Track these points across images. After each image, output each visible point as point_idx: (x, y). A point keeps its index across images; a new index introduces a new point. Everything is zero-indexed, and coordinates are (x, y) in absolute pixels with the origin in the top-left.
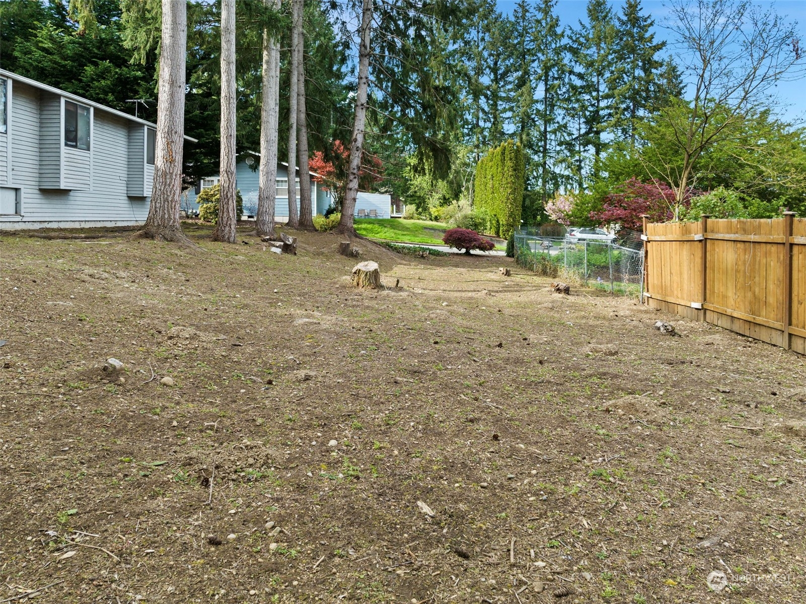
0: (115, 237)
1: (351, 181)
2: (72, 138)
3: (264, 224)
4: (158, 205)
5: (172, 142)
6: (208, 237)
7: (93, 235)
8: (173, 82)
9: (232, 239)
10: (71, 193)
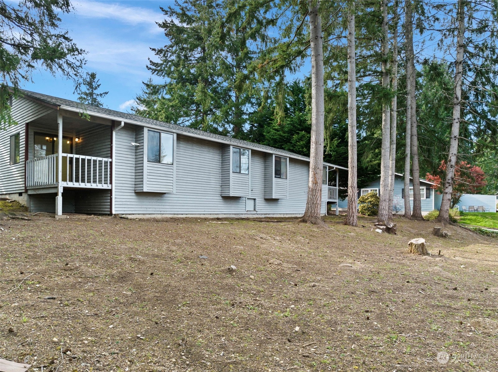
0: (290, 221)
1: (447, 188)
2: (278, 174)
3: (382, 216)
4: (309, 206)
5: (316, 173)
6: (342, 222)
7: (280, 220)
8: (317, 142)
9: (354, 224)
10: (279, 200)
